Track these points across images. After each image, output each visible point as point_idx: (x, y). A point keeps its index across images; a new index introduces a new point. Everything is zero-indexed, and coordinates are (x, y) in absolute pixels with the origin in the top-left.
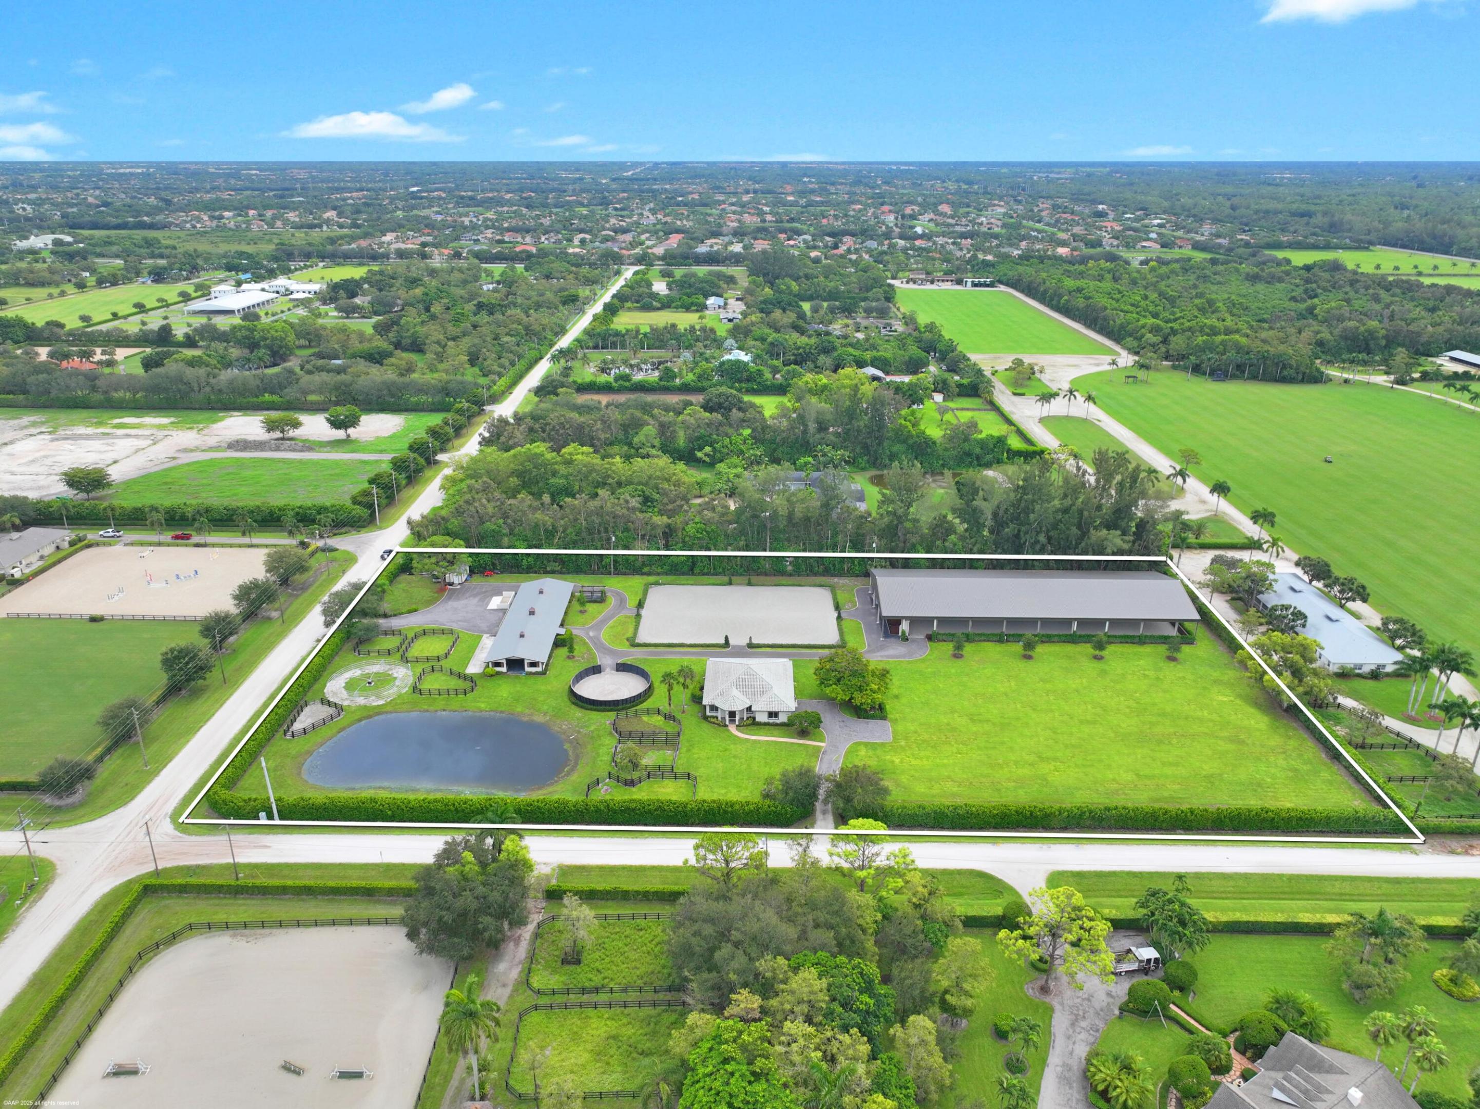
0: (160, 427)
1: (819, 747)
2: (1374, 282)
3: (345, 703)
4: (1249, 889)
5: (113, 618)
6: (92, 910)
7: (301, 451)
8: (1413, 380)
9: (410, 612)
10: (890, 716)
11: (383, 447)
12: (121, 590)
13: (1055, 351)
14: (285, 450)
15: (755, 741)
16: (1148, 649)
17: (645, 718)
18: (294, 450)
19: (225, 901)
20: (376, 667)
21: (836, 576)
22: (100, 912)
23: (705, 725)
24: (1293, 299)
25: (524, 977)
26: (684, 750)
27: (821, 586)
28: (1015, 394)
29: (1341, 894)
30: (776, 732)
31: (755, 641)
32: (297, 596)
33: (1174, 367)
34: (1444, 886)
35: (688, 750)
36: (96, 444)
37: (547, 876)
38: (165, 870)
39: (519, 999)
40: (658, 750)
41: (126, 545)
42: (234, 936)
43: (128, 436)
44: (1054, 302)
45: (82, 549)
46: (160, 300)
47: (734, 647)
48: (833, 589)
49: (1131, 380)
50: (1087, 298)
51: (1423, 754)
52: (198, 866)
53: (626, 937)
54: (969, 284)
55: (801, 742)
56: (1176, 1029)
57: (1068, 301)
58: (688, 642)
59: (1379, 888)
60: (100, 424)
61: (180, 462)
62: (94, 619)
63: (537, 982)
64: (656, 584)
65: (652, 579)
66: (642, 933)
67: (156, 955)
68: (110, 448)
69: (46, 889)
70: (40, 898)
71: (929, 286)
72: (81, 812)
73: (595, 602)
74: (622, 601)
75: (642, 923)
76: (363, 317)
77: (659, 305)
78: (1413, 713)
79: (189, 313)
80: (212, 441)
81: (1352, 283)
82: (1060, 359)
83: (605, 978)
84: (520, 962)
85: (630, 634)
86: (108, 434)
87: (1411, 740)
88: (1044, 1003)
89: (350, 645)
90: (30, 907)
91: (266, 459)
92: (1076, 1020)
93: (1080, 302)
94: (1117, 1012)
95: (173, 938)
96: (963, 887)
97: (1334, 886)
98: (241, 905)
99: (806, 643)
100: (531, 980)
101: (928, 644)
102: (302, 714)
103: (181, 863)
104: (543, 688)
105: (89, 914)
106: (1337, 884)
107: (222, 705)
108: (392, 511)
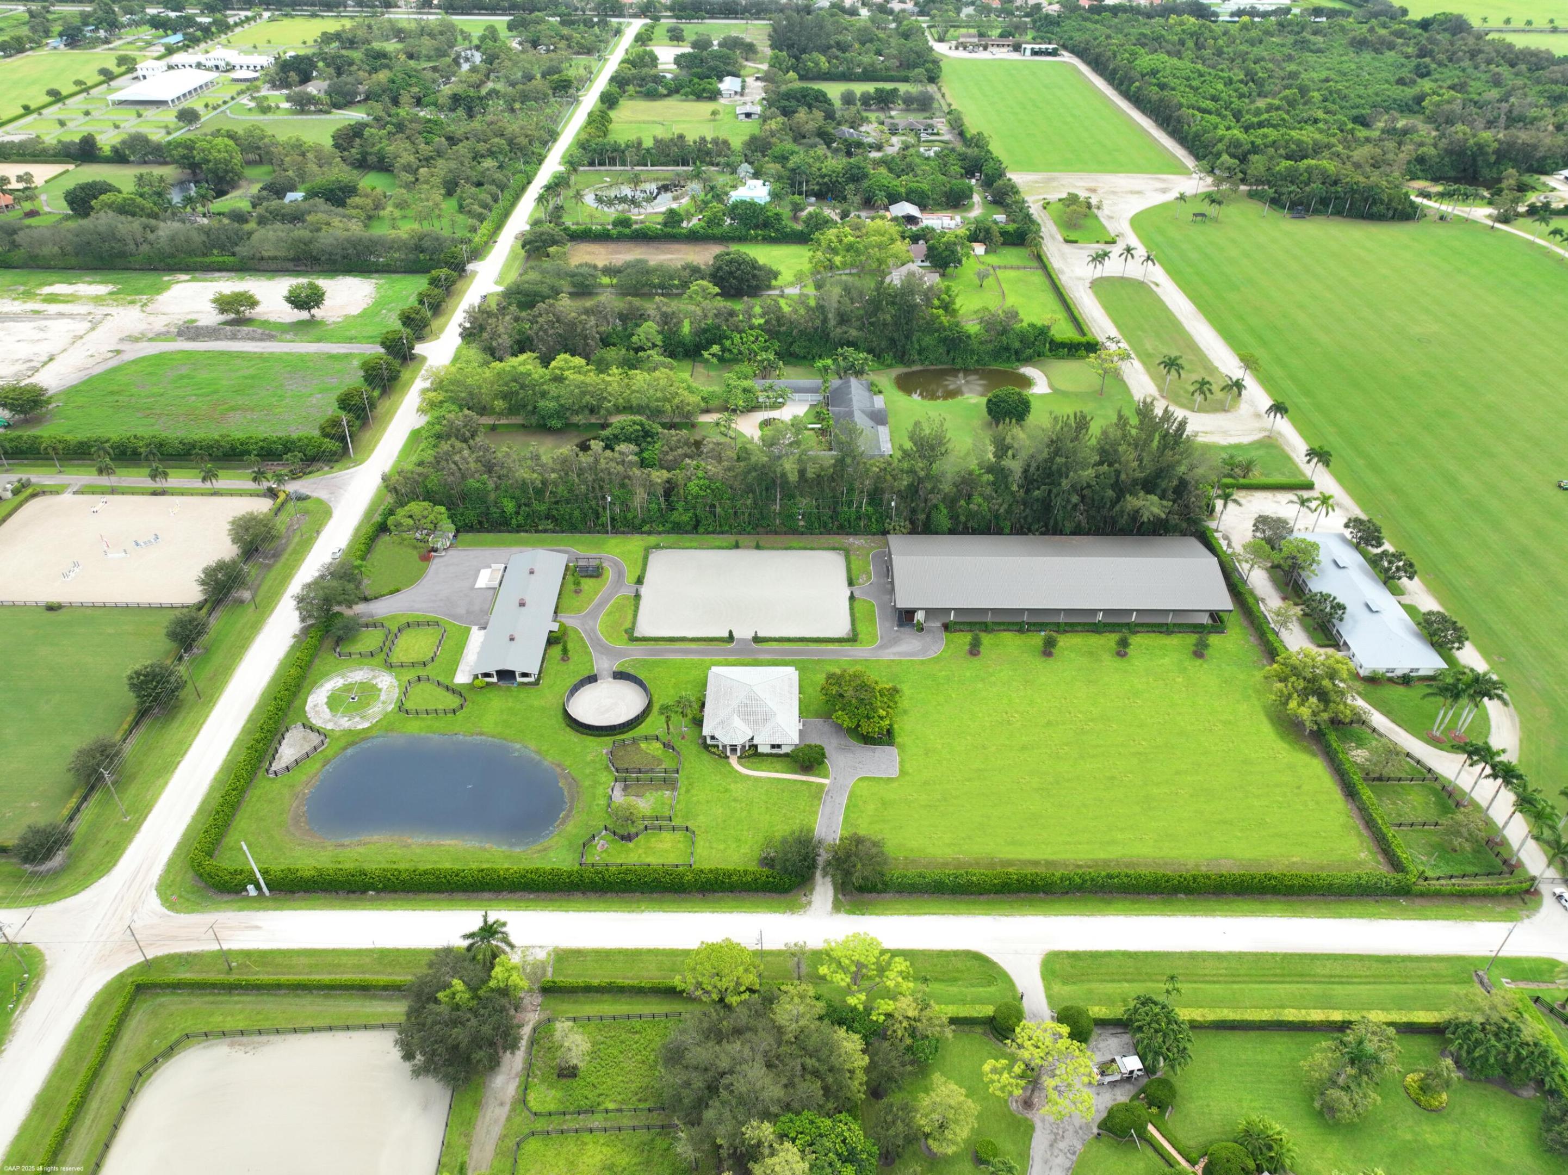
0: (98, 300)
1: (822, 785)
2: (1498, 52)
3: (329, 726)
4: (1242, 972)
5: (71, 605)
6: (87, 1013)
7: (261, 340)
8: (1518, 215)
9: (391, 593)
10: (898, 740)
11: (353, 333)
12: (76, 564)
13: (1118, 168)
14: (243, 339)
15: (757, 779)
16: (1174, 641)
17: (643, 745)
18: (253, 339)
19: (220, 998)
20: (359, 675)
21: (851, 534)
22: (96, 1014)
23: (705, 756)
24: (1401, 82)
25: (521, 1097)
26: (683, 790)
27: (834, 549)
28: (1067, 241)
29: (1331, 976)
30: (778, 766)
31: (760, 635)
32: (269, 567)
33: (1251, 195)
34: (1434, 965)
35: (688, 791)
36: (25, 329)
37: (543, 962)
38: (157, 960)
39: (518, 1120)
40: (657, 790)
41: (74, 493)
42: (232, 1045)
43: (61, 315)
44: (1123, 88)
45: (27, 500)
46: (78, 83)
47: (740, 640)
48: (847, 553)
49: (1199, 218)
50: (1162, 87)
51: (1439, 787)
52: (189, 954)
53: (622, 1042)
54: (1028, 52)
55: (804, 778)
56: (1150, 1152)
57: (1139, 89)
58: (690, 635)
59: (1369, 968)
60: (28, 295)
61: (127, 357)
62: (51, 608)
63: (534, 1101)
64: (657, 547)
65: (653, 539)
66: (637, 1037)
67: (155, 1070)
68: (41, 335)
69: (37, 986)
70: (33, 999)
71: (982, 55)
72: (63, 882)
73: (591, 576)
74: (620, 574)
75: (637, 1024)
76: (321, 111)
77: (665, 92)
78: (1438, 734)
79: (114, 103)
80: (159, 324)
81: (1473, 54)
82: (1123, 181)
83: (600, 1095)
84: (517, 1075)
85: (627, 625)
86: (37, 312)
87: (1430, 770)
88: (1026, 1119)
89: (329, 643)
90: (23, 1011)
91: (222, 353)
92: (1055, 1140)
93: (1153, 92)
94: (1095, 1131)
95: (170, 1051)
96: (958, 971)
97: (1325, 966)
98: (237, 1003)
99: (815, 635)
100: (528, 1098)
101: (944, 635)
102: (285, 742)
103: (172, 951)
104: (536, 703)
105: (84, 1018)
106: (1328, 964)
107: (198, 732)
108: (367, 436)
